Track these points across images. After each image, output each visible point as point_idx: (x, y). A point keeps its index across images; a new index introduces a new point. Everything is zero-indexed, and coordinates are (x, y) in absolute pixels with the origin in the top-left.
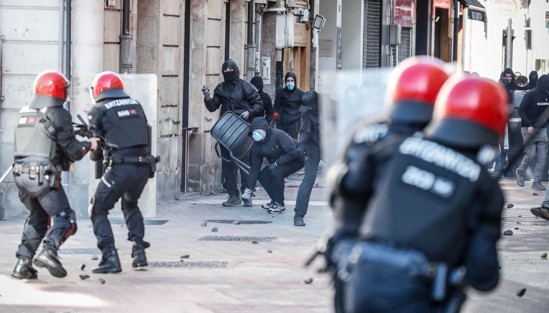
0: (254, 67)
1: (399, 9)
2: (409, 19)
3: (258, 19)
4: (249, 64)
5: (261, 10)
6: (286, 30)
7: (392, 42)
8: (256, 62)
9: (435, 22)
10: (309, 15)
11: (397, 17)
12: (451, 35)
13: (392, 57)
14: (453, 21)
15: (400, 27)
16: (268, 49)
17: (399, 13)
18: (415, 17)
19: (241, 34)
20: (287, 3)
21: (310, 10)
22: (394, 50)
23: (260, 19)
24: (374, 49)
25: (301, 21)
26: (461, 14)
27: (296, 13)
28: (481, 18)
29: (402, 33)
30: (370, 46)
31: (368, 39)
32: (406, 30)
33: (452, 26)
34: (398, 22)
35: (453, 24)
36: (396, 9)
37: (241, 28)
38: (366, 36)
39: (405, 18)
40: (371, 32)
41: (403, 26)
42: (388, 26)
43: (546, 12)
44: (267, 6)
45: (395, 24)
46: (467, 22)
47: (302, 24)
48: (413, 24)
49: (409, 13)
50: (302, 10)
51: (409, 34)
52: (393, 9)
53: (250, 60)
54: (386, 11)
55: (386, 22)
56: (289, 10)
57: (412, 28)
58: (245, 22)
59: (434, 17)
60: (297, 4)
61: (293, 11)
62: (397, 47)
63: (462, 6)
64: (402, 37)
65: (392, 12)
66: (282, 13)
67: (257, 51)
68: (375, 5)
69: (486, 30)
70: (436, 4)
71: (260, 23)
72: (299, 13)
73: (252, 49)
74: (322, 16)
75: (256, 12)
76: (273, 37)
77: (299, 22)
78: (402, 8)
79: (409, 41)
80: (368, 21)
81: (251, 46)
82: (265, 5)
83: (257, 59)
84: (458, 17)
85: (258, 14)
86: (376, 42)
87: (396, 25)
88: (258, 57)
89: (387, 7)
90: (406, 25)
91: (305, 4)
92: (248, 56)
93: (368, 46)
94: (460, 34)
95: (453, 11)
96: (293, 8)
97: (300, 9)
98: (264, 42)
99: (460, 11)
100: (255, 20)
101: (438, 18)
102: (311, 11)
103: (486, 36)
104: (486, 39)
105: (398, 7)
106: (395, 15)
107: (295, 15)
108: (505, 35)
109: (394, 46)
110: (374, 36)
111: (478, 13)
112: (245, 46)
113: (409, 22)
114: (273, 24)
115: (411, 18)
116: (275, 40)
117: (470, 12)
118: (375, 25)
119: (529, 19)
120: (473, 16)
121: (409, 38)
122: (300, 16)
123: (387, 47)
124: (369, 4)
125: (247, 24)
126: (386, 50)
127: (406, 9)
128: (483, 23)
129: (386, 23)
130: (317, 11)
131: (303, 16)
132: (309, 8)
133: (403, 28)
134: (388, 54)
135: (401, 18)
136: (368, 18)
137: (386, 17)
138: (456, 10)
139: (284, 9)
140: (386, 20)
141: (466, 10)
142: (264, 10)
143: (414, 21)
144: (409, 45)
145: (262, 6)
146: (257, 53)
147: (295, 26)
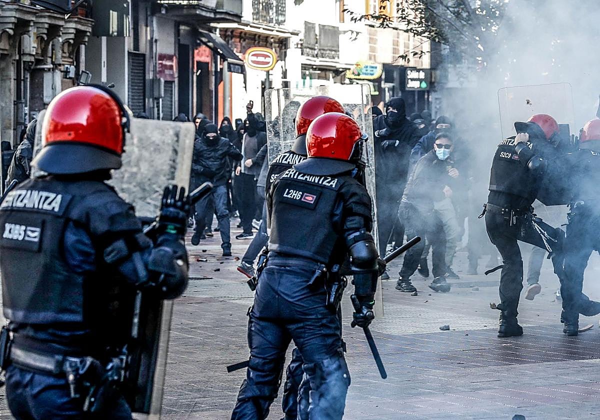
0: (23, 122)
1: (161, 64)
2: (171, 73)
3: (26, 76)
4: (19, 118)
5: (30, 68)
6: (54, 86)
7: (156, 95)
8: (25, 116)
9: (197, 75)
10: (75, 71)
11: (160, 72)
12: (213, 87)
13: (156, 109)
14: (214, 74)
15: (162, 80)
16: (37, 105)
17: (161, 67)
18: (177, 71)
19: (10, 90)
20: (54, 60)
21: (75, 67)
22: (158, 103)
23: (28, 76)
24: (139, 103)
25: (68, 77)
26: (221, 67)
27: (62, 70)
28: (240, 71)
29: (165, 87)
30: (135, 99)
31: (132, 92)
32: (169, 83)
34: (161, 76)
35: (214, 77)
36: (159, 64)
37: (10, 85)
38: (130, 90)
39: (167, 72)
40: (135, 86)
41: (166, 80)
42: (151, 80)
43: (302, 64)
44: (34, 65)
45: (158, 78)
46: (226, 73)
47: (68, 80)
48: (175, 78)
49: (171, 67)
50: (69, 66)
51: (172, 87)
52: (156, 63)
53: (20, 115)
54: (149, 65)
55: (150, 76)
56: (56, 67)
57: (174, 82)
58: (14, 79)
59: (195, 71)
60: (63, 61)
61: (60, 68)
62: (161, 100)
63: (222, 60)
64: (165, 90)
65: (155, 66)
66: (49, 69)
67: (26, 106)
68: (138, 60)
69: (245, 82)
70: (197, 58)
71: (28, 80)
72: (65, 70)
73: (20, 104)
74: (88, 72)
75: (25, 69)
76: (41, 92)
77: (66, 78)
78: (164, 62)
79: (171, 94)
80: (132, 76)
81: (20, 101)
82: (32, 62)
83: (26, 114)
84: (219, 70)
85: (26, 72)
86: (140, 96)
87: (159, 79)
88: (27, 112)
89: (150, 62)
90: (169, 79)
91: (71, 60)
92: (17, 112)
93: (132, 99)
94: (220, 87)
95: (214, 65)
96: (60, 65)
97: (66, 66)
98: (32, 98)
99: (220, 64)
100: (24, 77)
101: (200, 71)
102: (77, 67)
103: (245, 87)
104: (246, 90)
105: (160, 62)
106: (158, 69)
107: (62, 71)
108: (263, 86)
109: (158, 99)
110: (138, 89)
111: (237, 67)
112: (14, 101)
113: (172, 76)
114: (41, 80)
115: (173, 72)
116: (43, 96)
117: (229, 64)
118: (139, 80)
119: (286, 70)
120: (232, 69)
121: (172, 91)
122: (66, 72)
123: (151, 100)
124: (132, 59)
125: (16, 81)
126: (149, 102)
127: (168, 63)
128: (242, 75)
129: (149, 77)
130: (82, 68)
131: (69, 72)
132: (75, 64)
133: (166, 82)
134: (152, 106)
135: (164, 72)
136: (132, 72)
137: (149, 71)
138: (216, 63)
139: (51, 66)
140: (149, 74)
141: (226, 63)
142: (32, 67)
143: (176, 75)
144: (172, 98)
145: (30, 64)
146: (26, 108)
147: (62, 82)
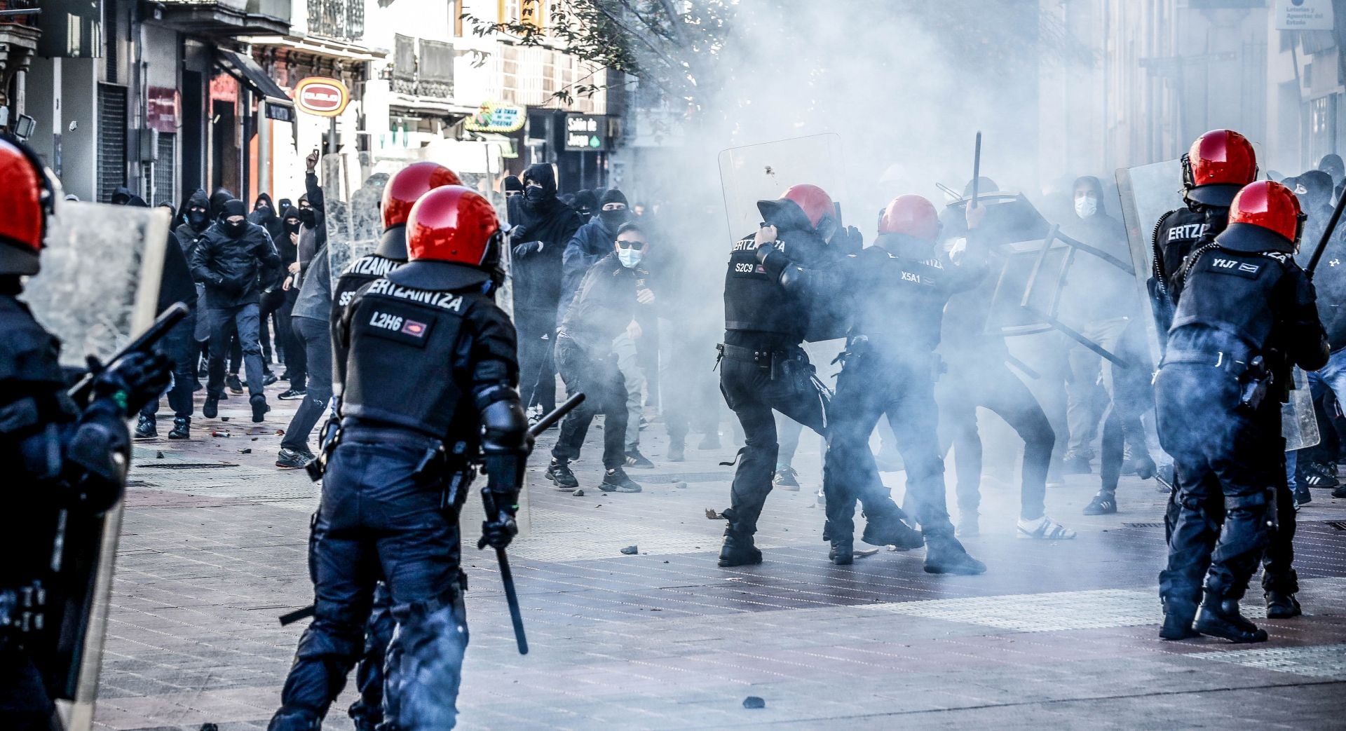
1: (154, 104)
2: (171, 120)
7: (144, 155)
9: (213, 124)
10: (9, 115)
11: (152, 117)
12: (240, 143)
13: (144, 181)
14: (242, 122)
15: (156, 131)
17: (154, 109)
18: (181, 115)
21: (9, 108)
22: (148, 170)
24: (116, 169)
26: (255, 109)
28: (286, 117)
29: (160, 142)
30: (109, 163)
31: (104, 151)
32: (166, 137)
33: (241, 130)
34: (153, 125)
35: (242, 126)
36: (150, 103)
39: (164, 117)
40: (110, 141)
41: (161, 131)
42: (136, 130)
43: (391, 106)
45: (148, 128)
46: (263, 121)
48: (176, 128)
49: (170, 110)
51: (171, 143)
52: (145, 103)
54: (133, 107)
55: (135, 124)
57: (176, 134)
59: (211, 116)
62: (153, 164)
63: (256, 98)
64: (160, 148)
65: (143, 108)
69: (295, 136)
70: (214, 95)
74: (29, 117)
78: (159, 101)
79: (171, 155)
80: (104, 123)
84: (251, 115)
86: (117, 157)
87: (150, 131)
89: (134, 101)
90: (166, 129)
91: (2, 97)
93: (104, 163)
94: (253, 144)
95: (242, 106)
99: (254, 105)
101: (218, 116)
102: (12, 109)
103: (295, 144)
104: (296, 149)
105: (152, 100)
106: (148, 113)
108: (325, 143)
109: (147, 163)
110: (115, 147)
111: (281, 110)
113: (172, 124)
115: (174, 118)
117: (269, 105)
118: (116, 130)
119: (364, 116)
120: (273, 114)
121: (171, 149)
123: (136, 164)
124: (105, 96)
126: (133, 168)
127: (165, 103)
128: (290, 124)
129: (134, 126)
130: (21, 109)
132: (8, 104)
133: (162, 135)
134: (138, 175)
135: (159, 117)
136: (104, 118)
137: (133, 116)
138: (246, 103)
140: (133, 121)
141: (262, 103)
143: (179, 123)
144: (171, 161)
